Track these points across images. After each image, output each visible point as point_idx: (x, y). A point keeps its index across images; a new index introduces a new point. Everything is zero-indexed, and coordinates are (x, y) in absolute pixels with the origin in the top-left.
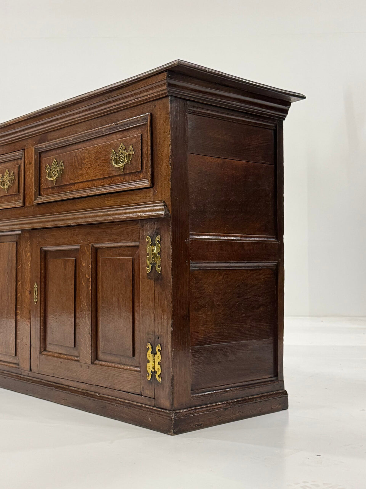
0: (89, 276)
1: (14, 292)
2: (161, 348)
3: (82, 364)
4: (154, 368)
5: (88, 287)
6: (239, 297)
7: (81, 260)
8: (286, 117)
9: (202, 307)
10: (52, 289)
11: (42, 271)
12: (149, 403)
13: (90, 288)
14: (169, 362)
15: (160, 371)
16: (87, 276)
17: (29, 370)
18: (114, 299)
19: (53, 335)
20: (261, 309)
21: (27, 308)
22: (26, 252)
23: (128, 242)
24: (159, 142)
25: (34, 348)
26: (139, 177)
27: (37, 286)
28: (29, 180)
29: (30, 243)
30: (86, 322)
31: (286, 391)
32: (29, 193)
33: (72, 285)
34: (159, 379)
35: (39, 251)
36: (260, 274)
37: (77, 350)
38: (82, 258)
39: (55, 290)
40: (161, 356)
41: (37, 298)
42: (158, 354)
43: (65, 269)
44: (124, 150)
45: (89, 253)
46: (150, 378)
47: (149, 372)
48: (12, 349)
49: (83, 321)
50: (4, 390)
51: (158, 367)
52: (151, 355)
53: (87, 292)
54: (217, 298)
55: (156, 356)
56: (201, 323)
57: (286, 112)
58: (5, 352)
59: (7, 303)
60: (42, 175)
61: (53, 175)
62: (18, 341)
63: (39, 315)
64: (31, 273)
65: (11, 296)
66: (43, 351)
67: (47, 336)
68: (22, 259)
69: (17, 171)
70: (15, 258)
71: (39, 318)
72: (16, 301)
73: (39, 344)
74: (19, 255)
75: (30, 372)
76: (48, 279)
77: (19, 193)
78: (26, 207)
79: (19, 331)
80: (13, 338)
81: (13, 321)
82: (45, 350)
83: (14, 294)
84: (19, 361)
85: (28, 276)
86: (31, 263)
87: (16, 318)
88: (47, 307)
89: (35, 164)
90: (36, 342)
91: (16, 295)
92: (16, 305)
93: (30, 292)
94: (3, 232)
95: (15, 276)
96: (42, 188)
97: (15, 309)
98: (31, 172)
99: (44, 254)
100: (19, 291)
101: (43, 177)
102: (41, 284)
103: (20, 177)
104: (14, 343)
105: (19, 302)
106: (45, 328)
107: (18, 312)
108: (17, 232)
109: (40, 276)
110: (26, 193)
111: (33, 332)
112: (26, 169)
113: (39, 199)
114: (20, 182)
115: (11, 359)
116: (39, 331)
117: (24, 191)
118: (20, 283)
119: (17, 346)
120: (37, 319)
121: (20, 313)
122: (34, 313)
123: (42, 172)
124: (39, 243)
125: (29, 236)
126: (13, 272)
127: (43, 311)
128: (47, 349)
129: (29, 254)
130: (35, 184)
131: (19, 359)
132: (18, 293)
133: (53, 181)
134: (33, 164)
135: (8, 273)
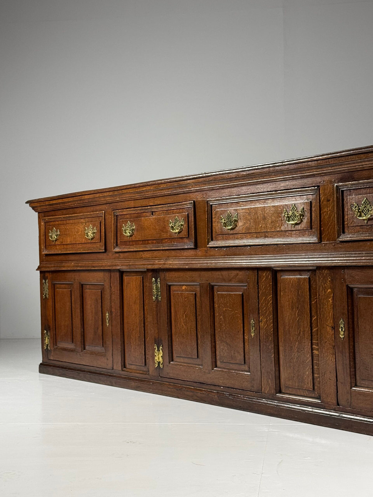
1: (309, 326)
10: (364, 325)
11: (349, 308)
17: (337, 404)
19: (367, 371)
21: (329, 344)
22: (325, 289)
25: (342, 383)
27: (344, 323)
28: (326, 217)
29: (332, 280)
32: (328, 230)
35: (345, 288)
39: (368, 327)
41: (344, 334)
48: (308, 383)
50: (301, 424)
58: (298, 386)
59: (298, 338)
60: (346, 213)
61: (363, 214)
62: (316, 375)
63: (347, 351)
64: (333, 309)
65: (304, 331)
66: (354, 387)
67: (358, 372)
68: (319, 295)
69: (309, 208)
70: (308, 293)
71: (347, 355)
72: (312, 336)
73: (349, 380)
74: (312, 291)
75: (338, 406)
76: (357, 316)
77: (311, 228)
78: (324, 243)
79: (316, 366)
80: (308, 372)
81: (309, 356)
82: (356, 386)
83: (308, 329)
84: (320, 396)
85: (329, 312)
86: (333, 299)
87: (312, 353)
88: (356, 344)
89: (338, 202)
90: (344, 376)
91: (311, 330)
92: (312, 340)
93: (333, 328)
94: (291, 266)
95: (309, 311)
96: (346, 226)
97: (310, 344)
98: (330, 210)
99: (350, 291)
100: (314, 325)
101: (348, 215)
102: (348, 320)
103: (313, 214)
104: (311, 377)
105: (315, 337)
106: (355, 363)
107: (314, 346)
108: (311, 268)
109: (347, 313)
110: (323, 230)
111: (340, 368)
112: (321, 206)
113: (343, 238)
114: (313, 219)
115: (307, 393)
116: (348, 366)
117: (320, 227)
118: (317, 319)
119: (315, 381)
120: (344, 354)
121: (317, 347)
122: (341, 349)
123: (346, 210)
124: (344, 280)
125: (328, 272)
126: (306, 307)
127: (351, 347)
128: (358, 384)
129: (329, 290)
130: (338, 222)
131: (318, 393)
132: (313, 328)
133: (364, 220)
134: (334, 201)
135: (298, 308)
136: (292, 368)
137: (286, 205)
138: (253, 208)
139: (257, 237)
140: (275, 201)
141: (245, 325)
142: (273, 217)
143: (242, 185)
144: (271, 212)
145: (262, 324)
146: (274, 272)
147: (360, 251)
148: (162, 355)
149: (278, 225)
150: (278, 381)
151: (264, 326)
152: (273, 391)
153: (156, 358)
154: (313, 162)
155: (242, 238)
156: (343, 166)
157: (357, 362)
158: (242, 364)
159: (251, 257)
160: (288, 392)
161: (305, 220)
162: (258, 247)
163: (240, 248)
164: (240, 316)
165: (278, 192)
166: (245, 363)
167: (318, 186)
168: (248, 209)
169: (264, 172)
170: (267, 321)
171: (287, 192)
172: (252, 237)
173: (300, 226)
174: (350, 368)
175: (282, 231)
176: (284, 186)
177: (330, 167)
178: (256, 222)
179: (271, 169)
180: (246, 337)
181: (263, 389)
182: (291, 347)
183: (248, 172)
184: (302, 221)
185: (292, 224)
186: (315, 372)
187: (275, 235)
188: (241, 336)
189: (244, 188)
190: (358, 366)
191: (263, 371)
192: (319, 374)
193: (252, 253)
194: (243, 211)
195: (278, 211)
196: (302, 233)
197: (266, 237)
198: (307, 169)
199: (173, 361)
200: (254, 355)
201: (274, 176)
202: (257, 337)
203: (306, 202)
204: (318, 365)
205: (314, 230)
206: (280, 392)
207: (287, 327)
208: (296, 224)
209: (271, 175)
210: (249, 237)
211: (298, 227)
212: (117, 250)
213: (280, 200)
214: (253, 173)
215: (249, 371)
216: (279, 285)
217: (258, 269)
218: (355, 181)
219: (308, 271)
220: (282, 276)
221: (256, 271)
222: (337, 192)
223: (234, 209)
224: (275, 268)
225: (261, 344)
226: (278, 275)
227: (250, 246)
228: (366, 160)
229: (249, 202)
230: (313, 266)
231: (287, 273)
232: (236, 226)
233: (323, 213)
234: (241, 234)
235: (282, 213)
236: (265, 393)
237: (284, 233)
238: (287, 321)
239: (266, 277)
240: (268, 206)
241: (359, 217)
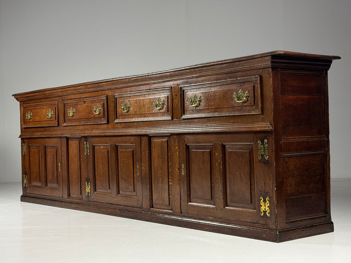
0: (220, 161)
1: (167, 169)
2: (269, 199)
3: (218, 208)
4: (265, 209)
5: (220, 166)
6: (307, 171)
7: (215, 152)
8: (329, 68)
9: (289, 177)
10: (194, 167)
11: (187, 157)
12: (262, 227)
13: (221, 167)
14: (274, 206)
15: (269, 211)
16: (219, 160)
17: (180, 213)
18: (237, 173)
20: (318, 177)
21: (177, 178)
22: (175, 147)
23: (246, 142)
24: (265, 91)
25: (183, 201)
26: (252, 108)
27: (184, 166)
28: (176, 105)
29: (178, 141)
30: (219, 185)
31: (332, 222)
32: (176, 112)
33: (209, 165)
34: (268, 215)
35: (185, 146)
36: (317, 158)
37: (213, 201)
38: (216, 151)
39: (196, 168)
40: (269, 203)
41: (184, 172)
42: (268, 202)
43: (203, 156)
44: (243, 93)
45: (220, 148)
46: (262, 214)
47: (262, 211)
48: (166, 201)
49: (217, 185)
51: (267, 208)
52: (263, 203)
53: (219, 169)
54: (296, 172)
55: (266, 203)
56: (289, 185)
57: (329, 66)
58: (161, 203)
59: (161, 175)
60: (185, 103)
61: (193, 103)
62: (170, 197)
63: (186, 182)
64: (179, 158)
65: (164, 171)
66: (189, 202)
67: (191, 194)
68: (172, 150)
69: (167, 99)
70: (167, 149)
71: (186, 184)
72: (168, 174)
73: (187, 198)
74: (169, 148)
75: (181, 214)
76: (191, 162)
77: (168, 112)
78: (174, 120)
79: (171, 191)
80: (167, 195)
81: (167, 185)
82: (190, 202)
83: (166, 170)
84: (172, 208)
85: (177, 160)
86: (179, 153)
87: (169, 184)
88: (191, 178)
89: (181, 96)
90: (184, 197)
91: (168, 170)
92: (168, 177)
93: (179, 169)
94: (157, 134)
95: (167, 160)
96: (185, 110)
97: (167, 179)
98: (177, 101)
99: (188, 147)
100: (170, 168)
101: (186, 104)
102: (186, 165)
103: (169, 103)
104: (168, 198)
105: (170, 174)
106: (190, 189)
107: (170, 180)
108: (168, 135)
109: (186, 160)
110: (174, 112)
111: (182, 192)
112: (173, 99)
113: (184, 117)
114: (169, 106)
115: (166, 207)
116: (186, 191)
117: (172, 111)
118: (171, 164)
119: (170, 200)
120: (184, 184)
121: (171, 181)
122: (183, 181)
123: (185, 101)
124: (185, 141)
125: (177, 137)
126: (165, 157)
127: (188, 180)
128: (191, 201)
129: (177, 147)
130: (181, 108)
131: (171, 207)
132: (169, 169)
133: (194, 107)
134: (179, 96)
135: (161, 158)
136: (158, 193)
137: (155, 98)
138: (138, 99)
139: (140, 117)
140: (150, 96)
141: (134, 168)
142: (148, 105)
143: (132, 86)
144: (148, 102)
145: (143, 168)
146: (150, 138)
147: (192, 125)
148: (90, 188)
149: (151, 109)
150: (151, 201)
151: (144, 168)
152: (149, 207)
153: (87, 190)
154: (168, 73)
155: (132, 118)
156: (183, 76)
157: (191, 188)
158: (133, 192)
159: (137, 129)
160: (157, 207)
161: (165, 107)
162: (141, 122)
163: (131, 123)
164: (131, 163)
165: (151, 90)
166: (134, 191)
167: (171, 87)
168: (136, 100)
169: (143, 78)
170: (145, 166)
171: (155, 91)
172: (138, 117)
173: (162, 110)
174: (187, 192)
175: (153, 113)
176: (154, 87)
177: (177, 76)
178: (140, 107)
179: (147, 77)
180: (135, 176)
181: (143, 206)
182: (158, 181)
183: (135, 78)
184: (163, 107)
185: (159, 109)
186: (170, 195)
187: (149, 116)
188: (132, 175)
189: (133, 88)
190: (191, 190)
191: (143, 195)
192: (172, 196)
193: (138, 126)
194: (133, 101)
195: (151, 102)
196: (163, 114)
197: (145, 117)
198: (165, 77)
199: (96, 191)
200: (139, 187)
201: (148, 81)
202: (140, 176)
203: (166, 97)
204: (171, 190)
205: (169, 112)
206: (153, 207)
207: (156, 169)
208: (160, 109)
209: (147, 80)
210: (136, 117)
211: (161, 111)
212: (65, 124)
213: (152, 95)
214: (138, 79)
215: (136, 196)
216: (152, 145)
217: (141, 136)
218: (190, 84)
219: (167, 136)
220: (153, 140)
221: (140, 137)
222: (180, 91)
223: (128, 100)
224: (149, 135)
225: (143, 179)
226: (152, 139)
227: (137, 122)
228: (195, 72)
229: (136, 96)
230: (168, 134)
231: (156, 138)
232: (129, 110)
233: (174, 103)
234: (132, 115)
235: (153, 103)
236: (145, 208)
237: (154, 115)
238: (156, 166)
239: (145, 140)
240: (146, 99)
241: (191, 105)
